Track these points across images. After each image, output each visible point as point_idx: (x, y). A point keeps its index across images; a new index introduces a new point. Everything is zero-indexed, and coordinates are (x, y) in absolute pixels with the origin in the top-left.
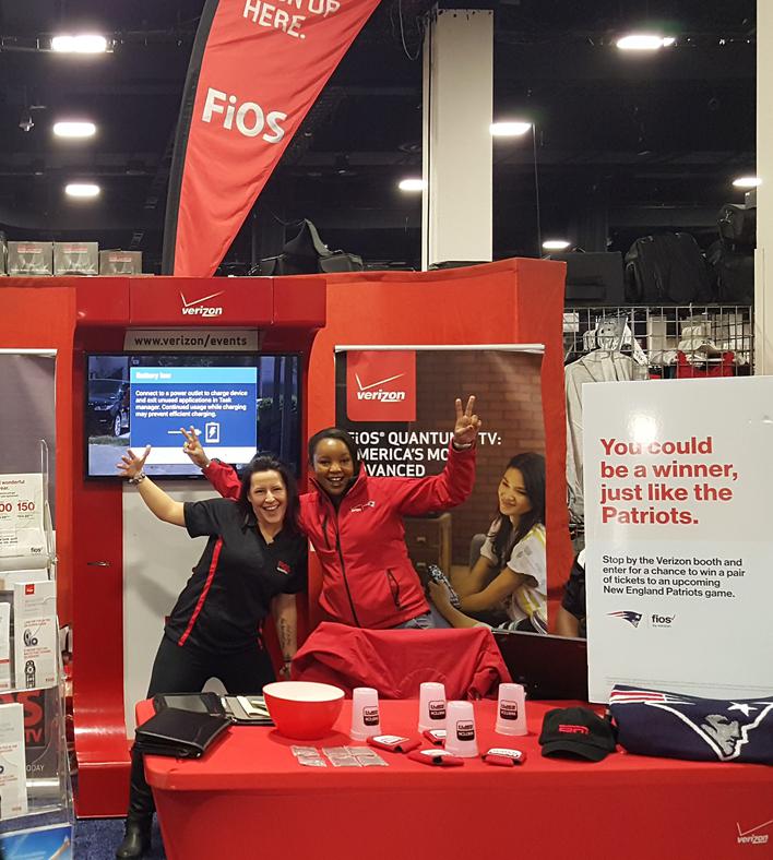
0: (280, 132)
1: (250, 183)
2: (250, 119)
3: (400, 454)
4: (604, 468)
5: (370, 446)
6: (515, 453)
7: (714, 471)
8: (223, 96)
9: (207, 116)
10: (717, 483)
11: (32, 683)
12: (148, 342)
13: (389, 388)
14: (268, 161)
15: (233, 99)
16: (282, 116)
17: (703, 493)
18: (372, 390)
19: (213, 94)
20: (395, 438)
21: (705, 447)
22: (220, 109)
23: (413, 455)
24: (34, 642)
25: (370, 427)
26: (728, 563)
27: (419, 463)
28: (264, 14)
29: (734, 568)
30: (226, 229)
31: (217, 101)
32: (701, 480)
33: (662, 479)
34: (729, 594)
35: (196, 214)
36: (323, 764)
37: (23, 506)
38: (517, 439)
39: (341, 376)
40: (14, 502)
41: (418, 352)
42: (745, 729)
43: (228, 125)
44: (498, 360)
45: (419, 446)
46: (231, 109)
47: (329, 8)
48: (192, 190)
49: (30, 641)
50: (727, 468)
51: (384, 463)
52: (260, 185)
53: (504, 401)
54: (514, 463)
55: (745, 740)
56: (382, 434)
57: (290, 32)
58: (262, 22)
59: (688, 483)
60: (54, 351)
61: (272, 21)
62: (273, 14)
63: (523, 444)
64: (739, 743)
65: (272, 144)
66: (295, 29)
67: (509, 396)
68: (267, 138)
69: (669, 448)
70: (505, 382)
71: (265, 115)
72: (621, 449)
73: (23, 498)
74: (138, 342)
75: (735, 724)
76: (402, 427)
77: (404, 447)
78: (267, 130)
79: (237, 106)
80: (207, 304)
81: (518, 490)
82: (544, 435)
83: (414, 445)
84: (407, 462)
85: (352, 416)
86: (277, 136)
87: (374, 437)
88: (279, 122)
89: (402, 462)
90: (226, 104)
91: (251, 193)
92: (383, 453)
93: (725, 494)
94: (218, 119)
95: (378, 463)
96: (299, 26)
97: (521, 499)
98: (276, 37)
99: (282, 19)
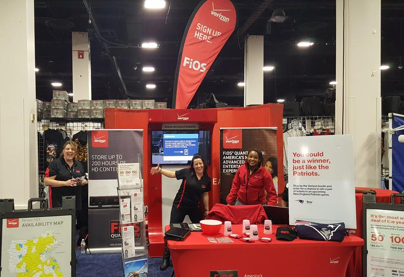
0: (205, 69)
1: (197, 83)
2: (196, 65)
3: (238, 157)
4: (294, 161)
5: (229, 155)
6: (269, 157)
7: (324, 161)
8: (189, 59)
9: (184, 65)
10: (325, 164)
11: (136, 220)
12: (168, 127)
13: (234, 139)
14: (201, 78)
15: (192, 60)
16: (205, 65)
17: (321, 167)
18: (230, 140)
19: (186, 58)
21: (321, 155)
22: (188, 63)
23: (242, 158)
24: (137, 209)
25: (230, 150)
26: (328, 186)
27: (243, 160)
28: (200, 36)
29: (329, 188)
30: (190, 96)
31: (187, 60)
32: (320, 164)
33: (310, 164)
34: (328, 195)
35: (182, 92)
36: (216, 242)
37: (134, 172)
38: (270, 153)
39: (222, 136)
40: (131, 171)
41: (243, 129)
42: (332, 232)
43: (190, 67)
44: (265, 131)
45: (243, 155)
46: (191, 63)
47: (218, 35)
48: (180, 85)
49: (136, 209)
50: (328, 160)
51: (233, 160)
52: (199, 84)
53: (266, 143)
54: (269, 160)
55: (332, 235)
56: (233, 152)
57: (207, 41)
58: (200, 38)
59: (317, 164)
60: (142, 130)
61: (202, 38)
62: (203, 36)
64: (331, 236)
65: (202, 72)
66: (209, 40)
67: (268, 142)
68: (202, 71)
69: (311, 155)
70: (267, 138)
71: (201, 64)
72: (298, 155)
73: (133, 170)
74: (166, 127)
75: (330, 230)
76: (238, 150)
78: (201, 68)
79: (193, 62)
80: (184, 117)
81: (270, 167)
82: (277, 152)
84: (240, 159)
85: (225, 147)
87: (231, 153)
88: (205, 66)
89: (238, 160)
90: (190, 61)
91: (197, 86)
92: (233, 157)
93: (327, 167)
94: (187, 65)
97: (271, 170)
98: (203, 43)
99: (205, 37)
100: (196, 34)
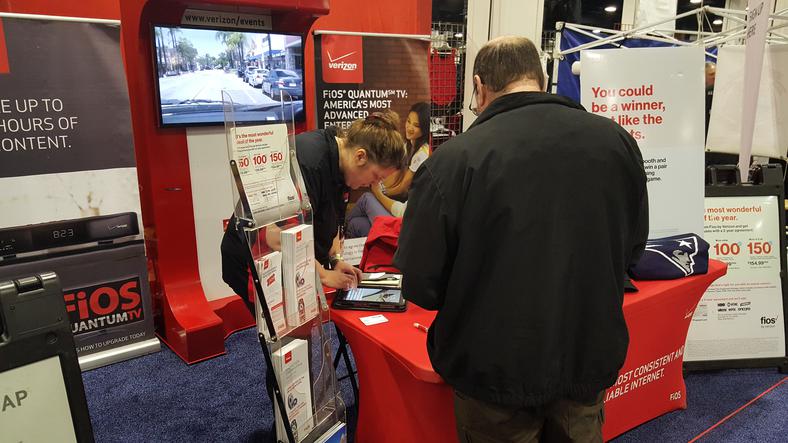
3: (355, 104)
4: (593, 106)
5: (337, 99)
6: (413, 103)
7: (654, 106)
10: (655, 113)
13: (347, 61)
17: (648, 119)
18: (338, 62)
20: (352, 94)
21: (649, 92)
23: (362, 105)
25: (337, 87)
26: (659, 161)
27: (366, 109)
29: (662, 164)
32: (647, 112)
33: (626, 112)
34: (659, 179)
37: (276, 157)
38: (416, 94)
39: (318, 53)
40: (267, 152)
41: (363, 37)
42: (691, 256)
44: (407, 44)
45: (365, 99)
49: (300, 282)
50: (660, 103)
51: (346, 110)
53: (410, 71)
54: (414, 108)
55: (693, 263)
56: (344, 92)
59: (640, 114)
60: (119, 22)
63: (420, 97)
67: (413, 68)
69: (630, 92)
70: (410, 58)
76: (355, 87)
77: (357, 100)
81: (415, 125)
83: (362, 99)
87: (340, 93)
89: (355, 109)
92: (346, 104)
93: (658, 120)
95: (343, 110)
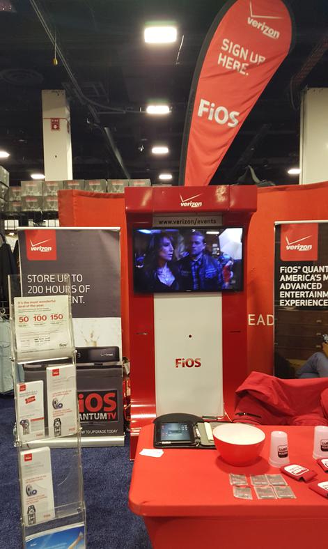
0: (236, 122)
1: (222, 147)
2: (221, 115)
3: (309, 278)
5: (292, 274)
8: (208, 103)
9: (200, 113)
12: (165, 222)
13: (303, 243)
14: (231, 136)
15: (213, 105)
16: (237, 114)
18: (294, 245)
19: (203, 102)
20: (306, 269)
22: (206, 110)
23: (316, 278)
24: (60, 406)
25: (293, 264)
27: (318, 282)
28: (228, 62)
30: (210, 170)
31: (205, 106)
35: (195, 163)
37: (55, 317)
40: (48, 314)
41: (319, 224)
43: (210, 118)
45: (319, 273)
46: (212, 110)
47: (260, 60)
48: (193, 151)
49: (57, 406)
51: (300, 282)
52: (227, 148)
56: (299, 268)
57: (241, 72)
58: (227, 67)
61: (232, 66)
62: (233, 62)
65: (231, 128)
66: (243, 70)
68: (230, 125)
71: (229, 114)
73: (54, 312)
74: (161, 222)
76: (310, 264)
77: (311, 274)
78: (230, 121)
79: (215, 108)
80: (194, 201)
83: (316, 273)
84: (312, 282)
85: (284, 258)
86: (235, 124)
87: (295, 269)
88: (236, 117)
89: (309, 282)
90: (209, 107)
91: (221, 153)
92: (300, 277)
94: (206, 115)
95: (297, 282)
96: (245, 69)
98: (234, 74)
99: (237, 65)
100: (220, 59)
